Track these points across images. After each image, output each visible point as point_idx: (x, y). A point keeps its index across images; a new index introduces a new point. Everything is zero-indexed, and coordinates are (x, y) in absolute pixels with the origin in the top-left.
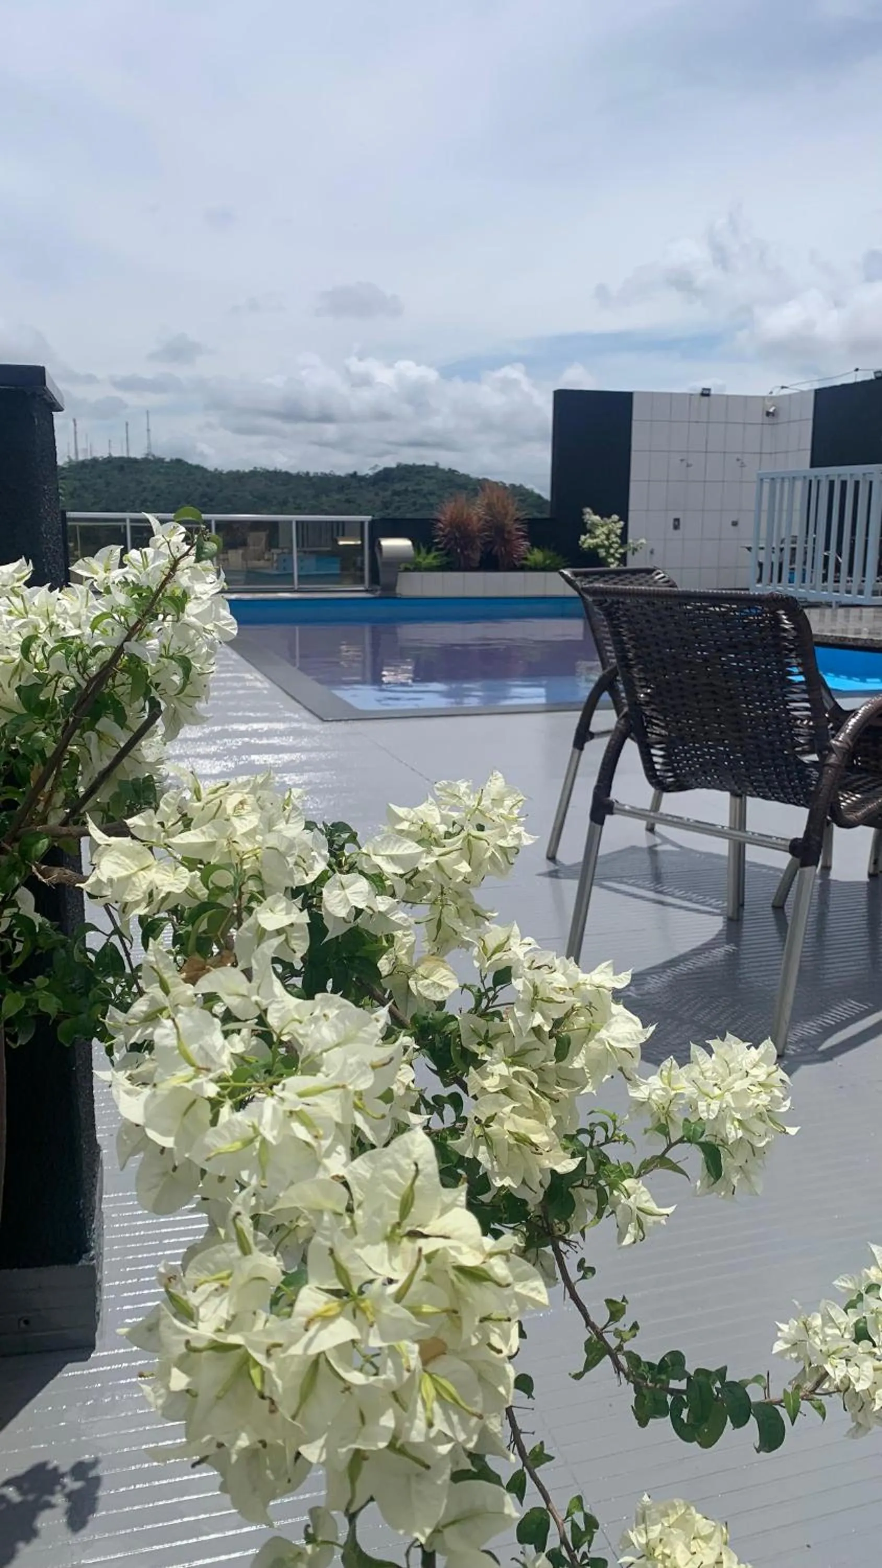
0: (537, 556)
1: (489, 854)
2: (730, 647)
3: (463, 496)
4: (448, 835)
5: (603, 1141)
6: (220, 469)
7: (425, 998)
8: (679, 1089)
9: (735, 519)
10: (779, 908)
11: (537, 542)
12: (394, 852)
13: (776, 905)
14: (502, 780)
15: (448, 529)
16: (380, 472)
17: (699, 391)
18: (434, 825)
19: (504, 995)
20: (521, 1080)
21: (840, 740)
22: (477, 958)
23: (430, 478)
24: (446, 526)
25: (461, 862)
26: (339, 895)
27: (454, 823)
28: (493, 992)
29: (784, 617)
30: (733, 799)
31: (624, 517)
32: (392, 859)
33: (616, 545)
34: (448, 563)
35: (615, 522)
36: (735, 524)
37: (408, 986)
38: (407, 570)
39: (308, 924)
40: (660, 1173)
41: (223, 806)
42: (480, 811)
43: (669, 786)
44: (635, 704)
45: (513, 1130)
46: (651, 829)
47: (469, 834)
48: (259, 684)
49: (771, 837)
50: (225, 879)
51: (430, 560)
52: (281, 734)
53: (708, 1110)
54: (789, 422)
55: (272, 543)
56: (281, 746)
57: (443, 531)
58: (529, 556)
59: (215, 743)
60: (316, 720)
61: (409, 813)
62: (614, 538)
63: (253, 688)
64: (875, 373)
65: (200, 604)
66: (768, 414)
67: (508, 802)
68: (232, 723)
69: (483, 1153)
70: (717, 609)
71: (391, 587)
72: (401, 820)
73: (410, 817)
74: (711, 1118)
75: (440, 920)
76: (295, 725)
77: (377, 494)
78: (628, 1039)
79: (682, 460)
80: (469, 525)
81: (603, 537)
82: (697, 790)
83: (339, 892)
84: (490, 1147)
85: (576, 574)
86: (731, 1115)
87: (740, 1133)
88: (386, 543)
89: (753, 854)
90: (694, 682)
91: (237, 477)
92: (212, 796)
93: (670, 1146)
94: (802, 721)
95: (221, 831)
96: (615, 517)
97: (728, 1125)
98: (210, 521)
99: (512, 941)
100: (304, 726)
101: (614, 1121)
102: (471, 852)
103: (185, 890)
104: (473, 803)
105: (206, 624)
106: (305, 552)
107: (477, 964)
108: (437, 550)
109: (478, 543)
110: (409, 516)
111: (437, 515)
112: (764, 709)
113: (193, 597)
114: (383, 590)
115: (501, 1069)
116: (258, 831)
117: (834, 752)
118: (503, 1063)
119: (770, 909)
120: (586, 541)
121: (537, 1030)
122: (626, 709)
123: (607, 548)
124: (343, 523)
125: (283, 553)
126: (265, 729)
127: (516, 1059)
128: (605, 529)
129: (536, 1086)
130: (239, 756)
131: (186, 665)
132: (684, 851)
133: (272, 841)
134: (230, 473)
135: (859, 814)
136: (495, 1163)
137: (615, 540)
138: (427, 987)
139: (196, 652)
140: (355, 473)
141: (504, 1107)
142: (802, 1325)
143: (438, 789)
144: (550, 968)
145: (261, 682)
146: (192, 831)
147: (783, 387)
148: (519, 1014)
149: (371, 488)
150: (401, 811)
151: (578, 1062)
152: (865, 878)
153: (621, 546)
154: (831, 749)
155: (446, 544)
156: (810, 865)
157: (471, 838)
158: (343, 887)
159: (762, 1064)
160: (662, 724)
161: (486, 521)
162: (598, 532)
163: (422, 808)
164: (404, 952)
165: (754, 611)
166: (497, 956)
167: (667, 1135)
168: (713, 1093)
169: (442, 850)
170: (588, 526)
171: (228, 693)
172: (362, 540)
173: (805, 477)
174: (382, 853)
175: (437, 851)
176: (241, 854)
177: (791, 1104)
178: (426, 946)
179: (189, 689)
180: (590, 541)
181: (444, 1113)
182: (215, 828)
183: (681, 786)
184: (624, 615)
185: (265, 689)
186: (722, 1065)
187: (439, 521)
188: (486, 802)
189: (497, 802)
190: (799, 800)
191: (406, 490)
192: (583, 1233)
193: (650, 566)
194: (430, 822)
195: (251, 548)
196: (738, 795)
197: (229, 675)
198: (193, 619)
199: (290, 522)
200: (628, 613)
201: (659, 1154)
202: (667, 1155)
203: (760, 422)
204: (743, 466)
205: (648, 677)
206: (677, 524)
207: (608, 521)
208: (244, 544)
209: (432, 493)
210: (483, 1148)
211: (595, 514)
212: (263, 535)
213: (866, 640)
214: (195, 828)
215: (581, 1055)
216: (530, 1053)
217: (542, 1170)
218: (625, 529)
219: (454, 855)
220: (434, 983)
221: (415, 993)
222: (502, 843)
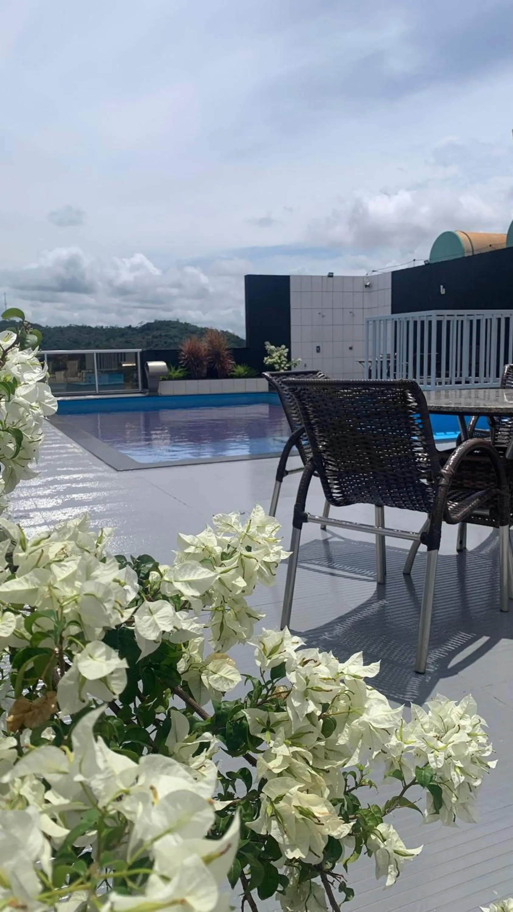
0: (240, 369)
1: (257, 568)
2: (376, 414)
3: (195, 337)
4: (224, 556)
5: (354, 786)
6: (49, 326)
7: (214, 689)
8: (411, 743)
9: (350, 346)
10: (407, 574)
11: (239, 362)
12: (190, 578)
13: (405, 572)
14: (263, 512)
15: (187, 356)
16: (145, 325)
17: (327, 274)
18: (212, 548)
19: (280, 686)
20: (298, 758)
21: (446, 469)
22: (258, 658)
23: (175, 328)
24: (186, 354)
25: (238, 577)
26: (149, 619)
27: (229, 546)
28: (271, 684)
29: (409, 394)
30: (377, 509)
31: (288, 346)
32: (190, 584)
33: (284, 362)
34: (189, 375)
35: (284, 349)
36: (351, 348)
37: (201, 679)
38: (164, 379)
39: (127, 669)
40: (400, 811)
41: (44, 554)
42: (248, 536)
43: (340, 502)
44: (317, 453)
45: (298, 804)
46: (324, 528)
47: (241, 554)
48: (76, 450)
49: (409, 532)
50: (48, 624)
51: (177, 374)
52: (91, 480)
53: (436, 761)
54: (378, 290)
55: (82, 367)
56: (92, 488)
57: (185, 356)
58: (235, 369)
59: (49, 488)
60: (113, 470)
61: (194, 540)
62: (283, 358)
63: (74, 453)
64: (425, 261)
65: (27, 387)
66: (366, 286)
67: (269, 528)
68: (60, 475)
69: (275, 829)
70: (367, 391)
71: (156, 390)
72: (188, 545)
73: (195, 543)
74: (439, 767)
75: (222, 623)
76: (99, 474)
77: (143, 338)
78: (386, 721)
79: (319, 313)
80: (199, 353)
81: (277, 358)
82: (357, 504)
83: (148, 617)
84: (281, 823)
85: (272, 375)
86: (454, 764)
87: (463, 778)
88: (151, 364)
89: (390, 541)
90: (354, 437)
91: (60, 330)
92: (35, 548)
93: (406, 788)
94: (424, 458)
95: (43, 579)
96: (283, 346)
97: (453, 773)
98: (44, 355)
99: (285, 643)
100: (106, 475)
101: (362, 771)
102: (244, 568)
103: (13, 633)
104: (242, 529)
105: (31, 403)
106: (102, 372)
107: (258, 663)
108: (182, 367)
109: (205, 363)
110: (163, 349)
111: (181, 347)
112: (398, 452)
113: (22, 383)
114: (150, 392)
115: (284, 751)
116: (77, 577)
117: (444, 477)
118: (284, 745)
119: (402, 575)
120: (268, 360)
121: (310, 716)
122: (311, 455)
123: (280, 364)
124: (125, 353)
125: (89, 373)
126: (82, 477)
127: (294, 740)
128: (278, 354)
129: (311, 763)
130: (65, 495)
131: (18, 436)
132: (348, 541)
133: (89, 588)
134: (55, 328)
135: (459, 515)
136: (285, 836)
137: (284, 359)
138: (216, 681)
139: (28, 426)
140: (130, 326)
141: (291, 788)
142: (500, 909)
143: (215, 520)
144: (316, 662)
145: (78, 449)
146: (17, 579)
147: (373, 271)
148: (296, 704)
149: (139, 335)
150: (188, 538)
151: (343, 740)
152: (455, 553)
153: (287, 363)
154: (442, 475)
155: (186, 365)
156: (435, 549)
157: (243, 557)
158: (151, 613)
159: (467, 715)
160: (334, 464)
161: (209, 350)
162: (274, 355)
163: (203, 534)
164: (196, 652)
165: (390, 392)
166: (274, 657)
167: (402, 779)
168: (438, 746)
169: (223, 569)
170: (268, 352)
171: (57, 456)
172: (136, 363)
173: (393, 319)
174: (181, 580)
175: (219, 570)
176: (62, 601)
177: (493, 749)
178: (213, 645)
179: (21, 453)
180: (270, 360)
181: (236, 784)
182: (37, 577)
183: (346, 502)
184: (309, 397)
185: (81, 453)
186: (438, 721)
187: (181, 350)
188: (253, 530)
189: (261, 528)
190: (422, 508)
191: (161, 335)
192: (345, 866)
193: (315, 370)
194: (210, 545)
195: (69, 370)
196: (379, 506)
197: (57, 445)
198: (21, 399)
199: (93, 354)
200: (310, 396)
201: (398, 795)
202: (403, 796)
203: (361, 291)
204: (353, 315)
205: (325, 435)
206: (318, 350)
207: (280, 349)
208: (64, 368)
209: (175, 336)
210: (274, 823)
211: (272, 344)
212: (76, 363)
213: (454, 408)
214: (19, 577)
215: (344, 733)
216: (306, 735)
217: (323, 837)
218: (289, 353)
219: (233, 572)
220: (221, 677)
221: (207, 686)
222: (267, 559)
